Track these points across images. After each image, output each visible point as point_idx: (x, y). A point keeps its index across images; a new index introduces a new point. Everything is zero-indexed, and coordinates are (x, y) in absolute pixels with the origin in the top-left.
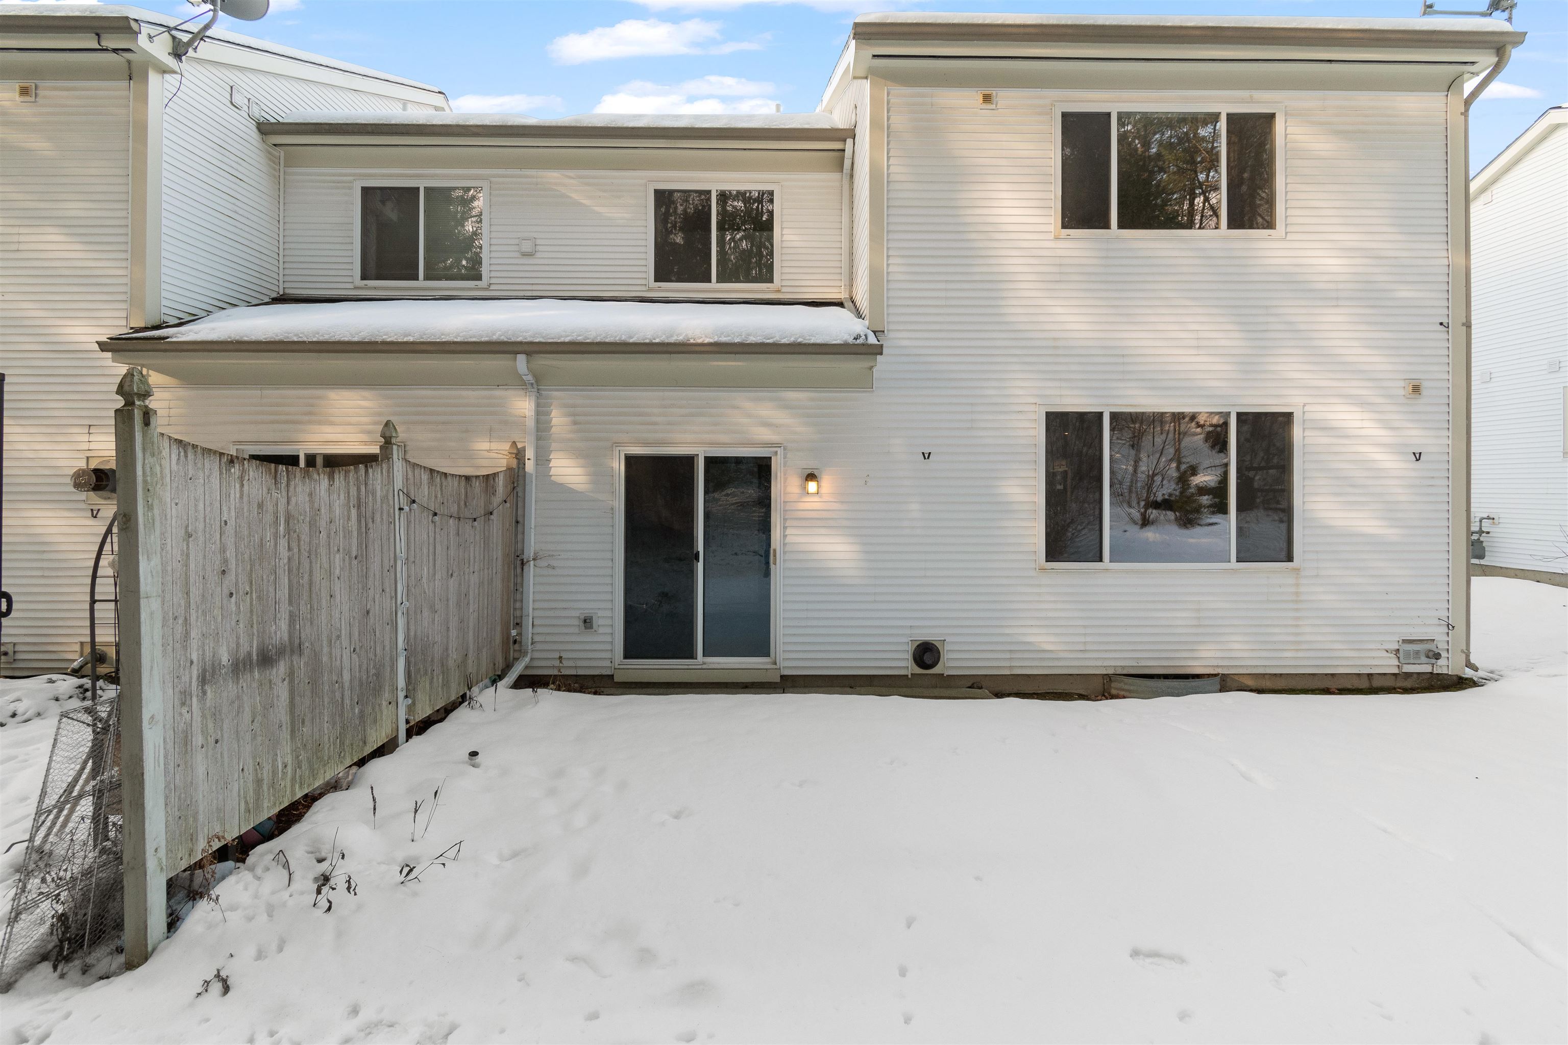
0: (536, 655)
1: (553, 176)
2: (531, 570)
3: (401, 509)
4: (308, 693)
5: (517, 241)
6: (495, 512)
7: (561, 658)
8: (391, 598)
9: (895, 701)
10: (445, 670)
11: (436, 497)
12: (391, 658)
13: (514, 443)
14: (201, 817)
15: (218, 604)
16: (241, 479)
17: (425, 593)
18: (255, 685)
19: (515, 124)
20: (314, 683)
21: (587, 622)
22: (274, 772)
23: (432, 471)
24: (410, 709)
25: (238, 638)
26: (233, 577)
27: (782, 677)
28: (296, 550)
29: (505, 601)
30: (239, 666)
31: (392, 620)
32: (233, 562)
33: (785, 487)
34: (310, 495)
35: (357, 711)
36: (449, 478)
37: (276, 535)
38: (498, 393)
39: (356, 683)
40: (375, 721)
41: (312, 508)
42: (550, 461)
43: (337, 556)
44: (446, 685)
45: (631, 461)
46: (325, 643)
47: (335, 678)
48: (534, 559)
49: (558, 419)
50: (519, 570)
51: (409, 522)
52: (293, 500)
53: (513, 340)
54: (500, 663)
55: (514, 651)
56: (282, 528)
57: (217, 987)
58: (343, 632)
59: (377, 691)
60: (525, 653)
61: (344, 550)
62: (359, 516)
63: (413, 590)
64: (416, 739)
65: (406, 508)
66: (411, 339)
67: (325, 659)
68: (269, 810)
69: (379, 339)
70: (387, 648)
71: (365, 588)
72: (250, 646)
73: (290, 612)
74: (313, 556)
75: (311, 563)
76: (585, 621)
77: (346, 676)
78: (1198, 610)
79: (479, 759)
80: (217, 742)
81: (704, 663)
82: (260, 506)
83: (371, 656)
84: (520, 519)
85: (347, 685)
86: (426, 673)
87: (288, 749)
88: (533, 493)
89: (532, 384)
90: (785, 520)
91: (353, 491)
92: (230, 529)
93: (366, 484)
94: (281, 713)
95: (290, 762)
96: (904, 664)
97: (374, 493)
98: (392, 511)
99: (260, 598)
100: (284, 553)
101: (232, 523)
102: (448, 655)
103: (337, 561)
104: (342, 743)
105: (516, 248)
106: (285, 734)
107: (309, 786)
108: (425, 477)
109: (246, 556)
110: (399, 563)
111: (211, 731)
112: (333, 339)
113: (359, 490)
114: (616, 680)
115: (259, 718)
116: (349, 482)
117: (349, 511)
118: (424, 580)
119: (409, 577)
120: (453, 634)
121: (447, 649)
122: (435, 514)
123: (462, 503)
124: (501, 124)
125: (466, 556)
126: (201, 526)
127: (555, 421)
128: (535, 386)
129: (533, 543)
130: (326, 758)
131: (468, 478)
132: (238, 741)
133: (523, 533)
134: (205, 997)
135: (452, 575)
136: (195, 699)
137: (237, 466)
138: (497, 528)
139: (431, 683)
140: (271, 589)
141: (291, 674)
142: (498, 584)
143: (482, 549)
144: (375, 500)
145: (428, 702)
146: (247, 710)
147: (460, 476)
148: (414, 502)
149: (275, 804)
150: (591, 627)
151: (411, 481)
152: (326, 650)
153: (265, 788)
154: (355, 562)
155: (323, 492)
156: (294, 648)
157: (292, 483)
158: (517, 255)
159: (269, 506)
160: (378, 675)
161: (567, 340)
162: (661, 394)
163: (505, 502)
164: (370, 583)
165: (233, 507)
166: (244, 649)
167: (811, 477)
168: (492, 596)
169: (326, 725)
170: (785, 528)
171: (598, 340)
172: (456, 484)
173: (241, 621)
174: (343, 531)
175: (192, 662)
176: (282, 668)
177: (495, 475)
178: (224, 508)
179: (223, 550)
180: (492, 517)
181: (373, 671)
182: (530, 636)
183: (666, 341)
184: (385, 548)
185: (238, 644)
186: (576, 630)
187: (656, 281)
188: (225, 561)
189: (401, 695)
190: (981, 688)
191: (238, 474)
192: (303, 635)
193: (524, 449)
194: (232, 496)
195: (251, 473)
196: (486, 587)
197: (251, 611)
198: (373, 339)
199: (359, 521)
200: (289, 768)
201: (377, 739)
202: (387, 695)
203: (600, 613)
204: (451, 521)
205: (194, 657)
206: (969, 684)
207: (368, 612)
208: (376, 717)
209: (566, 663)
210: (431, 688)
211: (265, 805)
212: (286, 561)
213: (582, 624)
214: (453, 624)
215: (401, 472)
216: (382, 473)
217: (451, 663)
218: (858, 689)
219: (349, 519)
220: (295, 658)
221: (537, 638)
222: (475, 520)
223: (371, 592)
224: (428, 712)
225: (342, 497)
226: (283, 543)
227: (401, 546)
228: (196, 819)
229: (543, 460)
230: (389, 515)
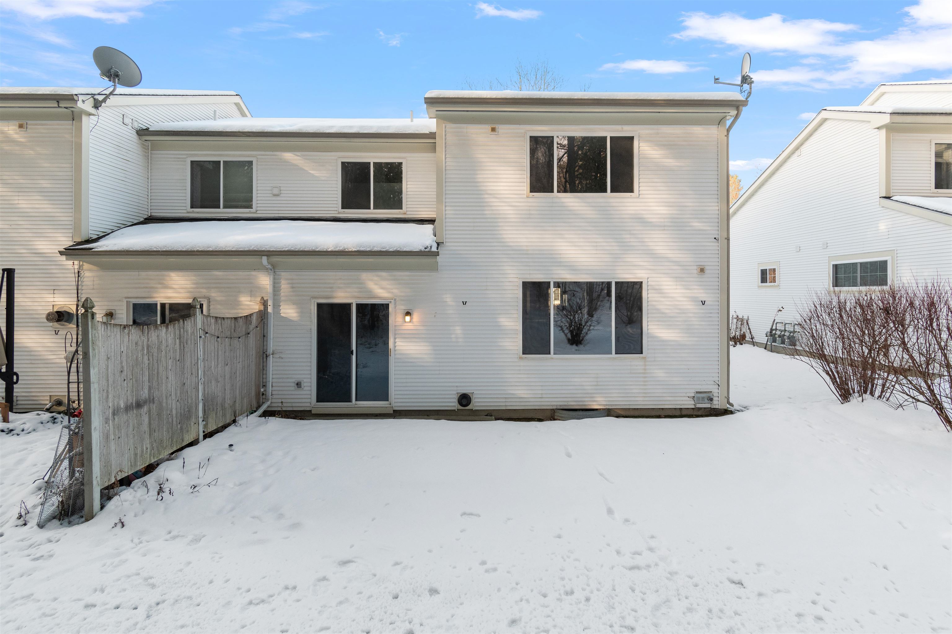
0: (274, 401)
1: (288, 156)
2: (271, 359)
3: (200, 337)
4: (157, 419)
5: (270, 188)
6: (251, 333)
7: (282, 402)
8: (196, 377)
9: (443, 423)
10: (223, 408)
11: (219, 329)
12: (196, 404)
13: (262, 297)
14: (113, 467)
15: (120, 384)
16: (129, 334)
17: (213, 373)
18: (134, 416)
19: (268, 131)
20: (159, 415)
21: (299, 385)
22: (142, 451)
23: (216, 318)
24: (205, 426)
25: (127, 397)
26: (125, 373)
27: (394, 411)
28: (151, 360)
29: (257, 375)
30: (128, 408)
31: (196, 387)
32: (125, 367)
33: (395, 318)
34: (158, 336)
35: (179, 426)
36: (226, 320)
37: (143, 355)
38: (253, 273)
39: (179, 415)
40: (188, 431)
41: (158, 342)
42: (280, 306)
43: (170, 361)
44: (224, 415)
45: (320, 306)
46: (164, 398)
47: (169, 412)
48: (272, 354)
49: (284, 286)
50: (265, 359)
51: (204, 342)
52: (150, 340)
53: (260, 249)
54: (255, 404)
55: (263, 399)
56: (145, 352)
57: (120, 525)
58: (173, 393)
59: (189, 418)
60: (268, 400)
61: (173, 358)
62: (180, 342)
63: (207, 372)
64: (208, 440)
65: (203, 337)
66: (211, 249)
67: (164, 405)
68: (140, 466)
69: (195, 249)
70: (194, 399)
71: (183, 373)
72: (132, 400)
73: (149, 385)
74: (159, 362)
75: (158, 364)
76: (297, 384)
77: (174, 412)
78: (597, 378)
79: (233, 448)
80: (119, 438)
81: (356, 404)
82: (136, 344)
83: (186, 403)
84: (265, 334)
85: (174, 415)
86: (213, 410)
87: (148, 442)
88: (272, 322)
89: (271, 269)
90: (395, 334)
91: (177, 332)
92: (124, 354)
93: (183, 328)
94: (145, 427)
95: (149, 447)
96: (453, 404)
97: (187, 332)
98: (196, 338)
99: (136, 381)
100: (146, 362)
101: (125, 352)
102: (225, 402)
103: (170, 363)
104: (172, 441)
105: (270, 192)
106: (147, 436)
107: (157, 457)
108: (213, 321)
109: (131, 364)
110: (199, 361)
111: (117, 433)
112: (173, 250)
113: (180, 331)
114: (313, 412)
115: (136, 429)
116: (175, 328)
117: (175, 341)
118: (213, 368)
119: (204, 367)
120: (228, 392)
121: (225, 399)
122: (218, 337)
123: (233, 330)
124: (261, 131)
125: (235, 355)
126: (113, 354)
127: (283, 286)
128: (273, 270)
129: (272, 346)
130: (165, 446)
131: (236, 319)
132: (128, 437)
133: (267, 341)
134: (115, 528)
135: (227, 364)
136: (111, 421)
137: (127, 329)
138: (252, 340)
139: (216, 414)
140: (141, 377)
141: (149, 411)
142: (253, 367)
143: (244, 351)
144: (187, 335)
145: (214, 423)
146: (131, 425)
147: (231, 318)
148: (207, 333)
149: (142, 464)
150: (300, 387)
151: (206, 323)
152: (164, 401)
153: (138, 457)
154: (178, 362)
155: (163, 334)
156: (151, 400)
157: (150, 332)
158: (271, 195)
159: (140, 343)
160: (189, 411)
161: (286, 249)
162: (335, 273)
163: (257, 327)
164: (185, 371)
165: (125, 345)
166: (130, 401)
167: (408, 313)
168: (250, 373)
169: (165, 433)
170: (395, 338)
171: (301, 249)
172: (229, 322)
173: (129, 390)
174: (173, 349)
175: (110, 407)
176: (145, 409)
177: (251, 315)
178: (122, 346)
179: (121, 363)
180: (249, 335)
181: (186, 410)
182: (270, 391)
183: (334, 250)
184: (193, 355)
185: (127, 399)
186: (293, 388)
187: (342, 208)
188: (122, 367)
189: (201, 420)
190: (491, 416)
191: (127, 332)
192: (155, 396)
193: (267, 300)
194: (125, 341)
195: (133, 331)
196: (246, 369)
197: (133, 387)
198: (192, 250)
199: (180, 345)
200: (149, 450)
201: (189, 439)
202: (193, 420)
203: (305, 380)
204: (227, 339)
205: (110, 405)
206: (486, 414)
207: (184, 384)
208: (188, 429)
209: (285, 405)
210: (216, 417)
211: (139, 464)
212: (147, 365)
213: (296, 386)
214: (228, 387)
215: (200, 320)
216: (191, 322)
217: (227, 405)
218: (431, 416)
219: (175, 344)
220: (151, 404)
221: (274, 393)
222: (239, 338)
223: (186, 375)
224: (215, 428)
225: (172, 335)
226: (146, 358)
227: (201, 353)
228: (111, 467)
229: (276, 306)
230: (195, 341)
